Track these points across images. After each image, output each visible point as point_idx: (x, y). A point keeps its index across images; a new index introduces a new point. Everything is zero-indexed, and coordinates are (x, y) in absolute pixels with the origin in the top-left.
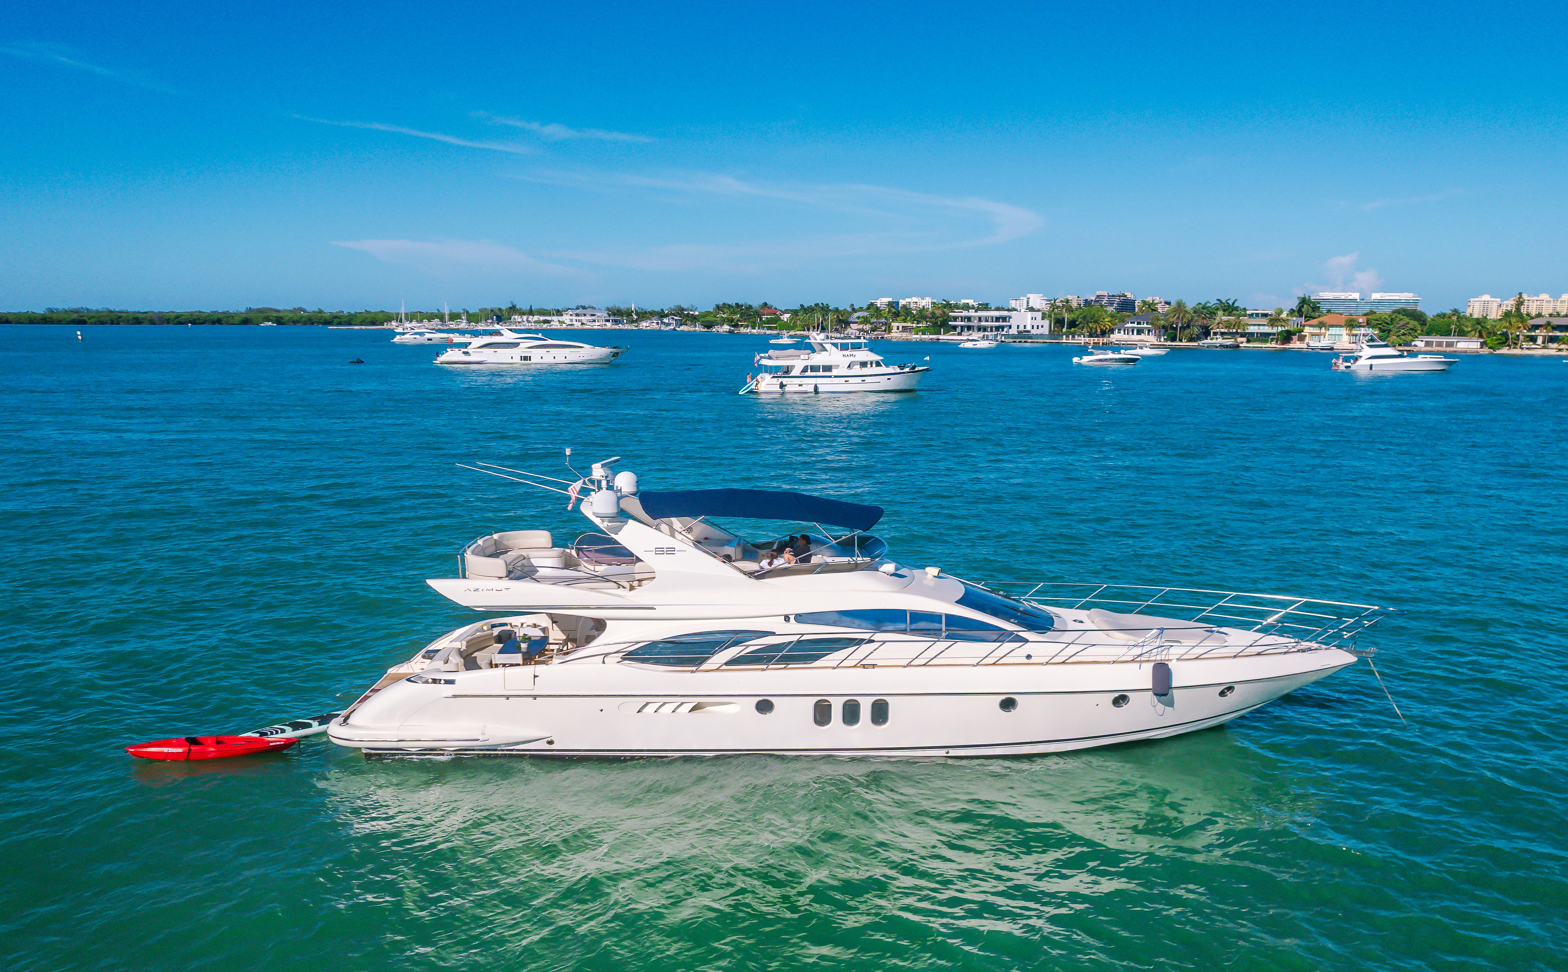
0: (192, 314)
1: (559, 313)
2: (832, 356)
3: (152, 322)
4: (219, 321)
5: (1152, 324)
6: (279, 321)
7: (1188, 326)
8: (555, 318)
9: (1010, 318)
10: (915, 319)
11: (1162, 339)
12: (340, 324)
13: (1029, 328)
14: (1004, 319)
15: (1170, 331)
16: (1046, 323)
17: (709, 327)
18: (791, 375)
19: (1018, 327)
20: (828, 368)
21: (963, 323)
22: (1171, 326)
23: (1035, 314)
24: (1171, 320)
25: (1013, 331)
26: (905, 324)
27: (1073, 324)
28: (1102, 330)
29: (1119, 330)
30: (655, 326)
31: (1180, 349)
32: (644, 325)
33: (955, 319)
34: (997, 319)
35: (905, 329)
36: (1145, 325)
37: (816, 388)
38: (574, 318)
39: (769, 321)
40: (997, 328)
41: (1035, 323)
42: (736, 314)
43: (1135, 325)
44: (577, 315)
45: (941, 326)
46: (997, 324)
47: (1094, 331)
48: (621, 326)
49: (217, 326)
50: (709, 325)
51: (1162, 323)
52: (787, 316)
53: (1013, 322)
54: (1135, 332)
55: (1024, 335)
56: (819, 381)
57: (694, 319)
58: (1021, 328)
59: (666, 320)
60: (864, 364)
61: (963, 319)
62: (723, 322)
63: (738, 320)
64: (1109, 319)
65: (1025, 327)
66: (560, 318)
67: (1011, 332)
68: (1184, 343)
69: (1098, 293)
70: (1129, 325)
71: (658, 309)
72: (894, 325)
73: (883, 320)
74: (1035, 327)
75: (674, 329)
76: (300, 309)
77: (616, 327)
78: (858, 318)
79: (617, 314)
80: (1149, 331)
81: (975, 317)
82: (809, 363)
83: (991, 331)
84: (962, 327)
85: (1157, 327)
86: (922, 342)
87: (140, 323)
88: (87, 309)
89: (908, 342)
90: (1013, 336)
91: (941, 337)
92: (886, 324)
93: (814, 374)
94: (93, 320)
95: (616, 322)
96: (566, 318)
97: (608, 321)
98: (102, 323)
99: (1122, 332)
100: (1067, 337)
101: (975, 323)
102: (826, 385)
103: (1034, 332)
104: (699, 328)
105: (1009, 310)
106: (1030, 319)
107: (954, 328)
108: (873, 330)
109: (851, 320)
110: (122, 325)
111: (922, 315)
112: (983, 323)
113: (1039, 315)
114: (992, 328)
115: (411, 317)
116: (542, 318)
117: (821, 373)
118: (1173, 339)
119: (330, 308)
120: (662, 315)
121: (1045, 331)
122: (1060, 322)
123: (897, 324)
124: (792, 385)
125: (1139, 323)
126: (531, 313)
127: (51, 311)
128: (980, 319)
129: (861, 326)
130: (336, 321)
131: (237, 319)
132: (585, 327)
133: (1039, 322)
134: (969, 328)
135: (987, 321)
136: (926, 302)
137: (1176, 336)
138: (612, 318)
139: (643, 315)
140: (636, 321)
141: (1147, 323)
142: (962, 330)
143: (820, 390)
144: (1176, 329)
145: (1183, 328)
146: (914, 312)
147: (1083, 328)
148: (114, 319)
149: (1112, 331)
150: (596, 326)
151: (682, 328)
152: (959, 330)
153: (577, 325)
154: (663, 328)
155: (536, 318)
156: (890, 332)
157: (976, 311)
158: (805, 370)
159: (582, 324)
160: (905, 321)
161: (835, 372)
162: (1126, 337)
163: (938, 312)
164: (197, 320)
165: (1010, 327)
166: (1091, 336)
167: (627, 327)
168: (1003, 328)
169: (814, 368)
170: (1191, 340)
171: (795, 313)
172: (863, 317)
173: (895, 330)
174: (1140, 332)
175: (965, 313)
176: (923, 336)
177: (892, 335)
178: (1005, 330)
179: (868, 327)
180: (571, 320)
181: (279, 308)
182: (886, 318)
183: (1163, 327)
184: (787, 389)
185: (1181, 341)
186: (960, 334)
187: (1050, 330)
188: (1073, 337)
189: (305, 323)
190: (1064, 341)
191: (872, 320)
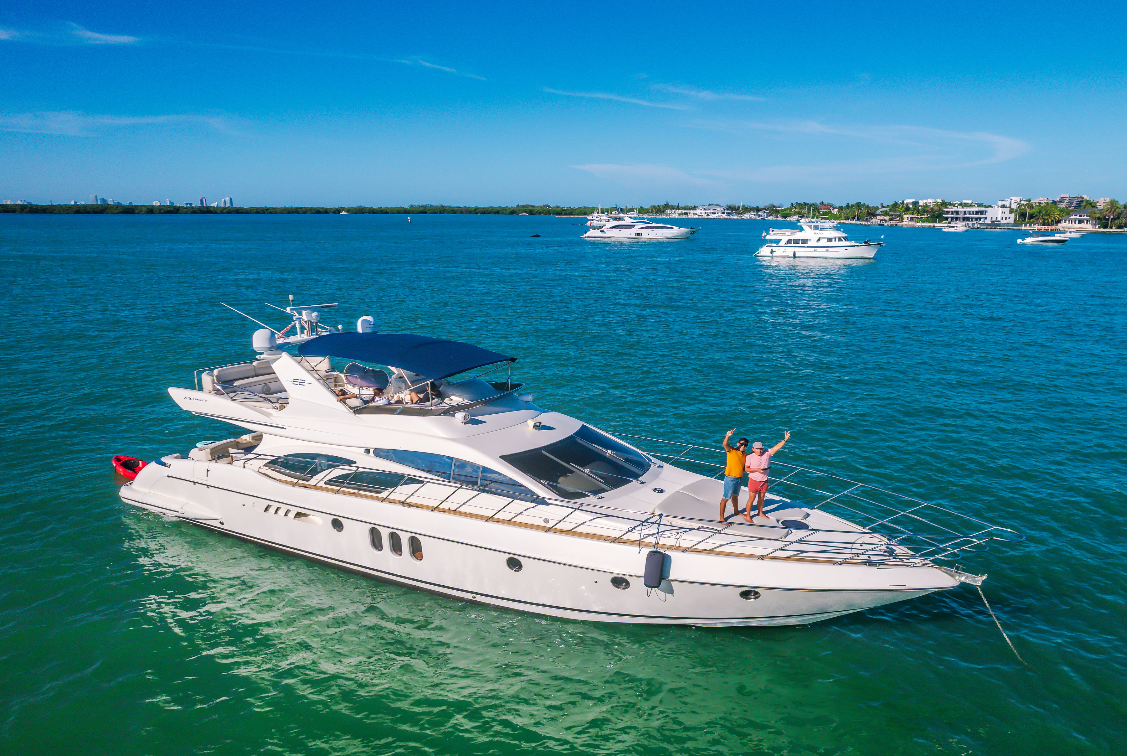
0: (483, 208)
1: (694, 208)
2: (808, 233)
3: (462, 213)
4: (497, 212)
5: (1090, 216)
6: (531, 212)
7: (1118, 218)
8: (692, 212)
9: (986, 212)
10: (919, 212)
11: (1097, 227)
12: (565, 214)
13: (999, 219)
14: (982, 213)
15: (1103, 221)
16: (1012, 216)
17: (785, 217)
18: (779, 245)
19: (992, 218)
20: (805, 241)
21: (952, 216)
22: (1105, 218)
23: (1004, 209)
24: (1105, 213)
25: (989, 221)
26: (912, 216)
27: (1031, 217)
28: (1052, 221)
29: (1065, 220)
30: (753, 217)
31: (1111, 233)
32: (746, 216)
33: (948, 212)
34: (977, 213)
35: (912, 219)
36: (1085, 217)
37: (794, 253)
38: (703, 211)
39: (824, 214)
40: (976, 219)
41: (1004, 216)
42: (803, 209)
43: (1078, 217)
44: (705, 209)
45: (937, 217)
46: (977, 216)
47: (1046, 221)
48: (731, 217)
49: (497, 215)
50: (785, 216)
51: (1098, 215)
52: (836, 210)
53: (988, 215)
54: (1077, 222)
55: (995, 224)
56: (796, 249)
57: (777, 212)
58: (994, 219)
59: (760, 213)
60: (830, 240)
61: (952, 213)
62: (795, 214)
63: (805, 213)
64: (1058, 213)
65: (997, 218)
66: (695, 212)
67: (986, 222)
68: (1114, 230)
69: (1062, 196)
70: (1073, 217)
71: (755, 206)
72: (905, 216)
73: (898, 213)
74: (1004, 218)
75: (764, 219)
76: (547, 206)
77: (728, 217)
78: (881, 212)
79: (731, 209)
80: (1087, 221)
81: (961, 212)
82: (793, 237)
83: (972, 221)
84: (952, 219)
85: (1093, 218)
86: (923, 228)
87: (455, 213)
88: (431, 206)
89: (913, 228)
90: (988, 225)
91: (936, 225)
92: (899, 216)
93: (794, 245)
94: (430, 212)
95: (728, 214)
96: (698, 212)
97: (723, 213)
98: (435, 213)
99: (1067, 222)
100: (1026, 225)
101: (961, 215)
102: (801, 252)
103: (1003, 222)
104: (779, 218)
105: (985, 207)
106: (1000, 212)
107: (947, 219)
108: (890, 220)
109: (877, 213)
110: (445, 215)
111: (925, 209)
112: (967, 216)
113: (1007, 210)
114: (972, 219)
115: (605, 211)
116: (684, 211)
117: (800, 245)
118: (1105, 227)
119: (564, 205)
120: (757, 209)
121: (1012, 221)
122: (1023, 215)
123: (907, 216)
124: (779, 251)
125: (1080, 216)
126: (678, 208)
127: (412, 206)
128: (965, 213)
129: (882, 217)
130: (564, 212)
131: (508, 211)
132: (709, 217)
133: (1007, 215)
134: (957, 219)
135: (970, 214)
136: (930, 201)
137: (1108, 224)
138: (726, 211)
139: (747, 210)
140: (741, 214)
141: (1087, 216)
142: (952, 220)
143: (797, 255)
144: (1108, 220)
145: (1114, 219)
146: (920, 208)
147: (1038, 219)
148: (442, 211)
149: (1059, 221)
150: (715, 216)
151: (770, 218)
152: (949, 220)
153: (705, 216)
154: (757, 217)
155: (680, 211)
156: (902, 221)
157: (963, 208)
158: (789, 241)
159: (708, 215)
160: (912, 214)
161: (809, 244)
162: (1070, 225)
163: (936, 208)
164: (485, 211)
165: (986, 218)
166: (1044, 224)
167: (736, 217)
168: (980, 219)
169: (796, 241)
170: (1120, 227)
171: (841, 208)
172: (884, 211)
173: (905, 219)
174: (1080, 222)
175: (955, 209)
176: (923, 224)
177: (903, 223)
178: (982, 220)
179: (888, 218)
180: (701, 213)
181: (535, 205)
182: (900, 212)
183: (1099, 218)
184: (775, 254)
185: (1111, 228)
186: (950, 223)
187: (1015, 220)
188: (1030, 226)
189: (546, 214)
190: (1023, 228)
191: (890, 213)
